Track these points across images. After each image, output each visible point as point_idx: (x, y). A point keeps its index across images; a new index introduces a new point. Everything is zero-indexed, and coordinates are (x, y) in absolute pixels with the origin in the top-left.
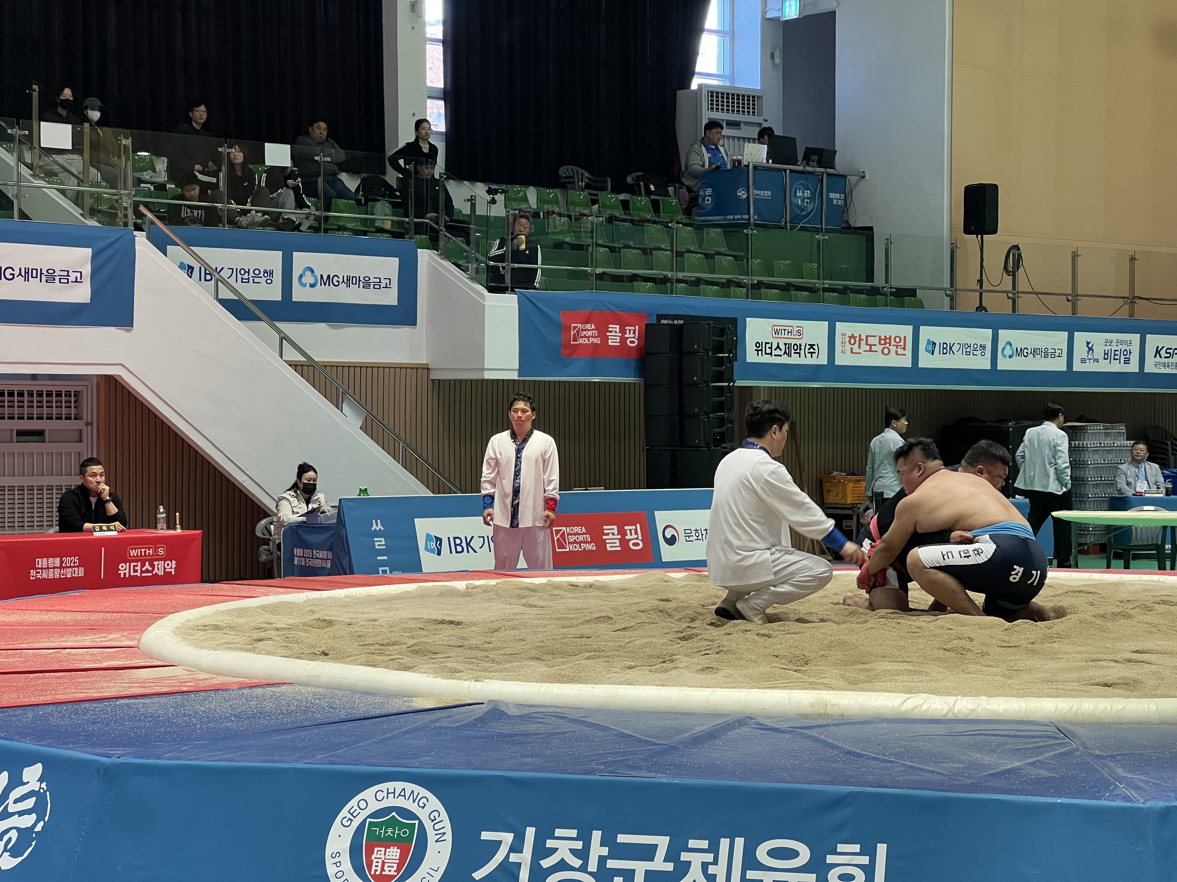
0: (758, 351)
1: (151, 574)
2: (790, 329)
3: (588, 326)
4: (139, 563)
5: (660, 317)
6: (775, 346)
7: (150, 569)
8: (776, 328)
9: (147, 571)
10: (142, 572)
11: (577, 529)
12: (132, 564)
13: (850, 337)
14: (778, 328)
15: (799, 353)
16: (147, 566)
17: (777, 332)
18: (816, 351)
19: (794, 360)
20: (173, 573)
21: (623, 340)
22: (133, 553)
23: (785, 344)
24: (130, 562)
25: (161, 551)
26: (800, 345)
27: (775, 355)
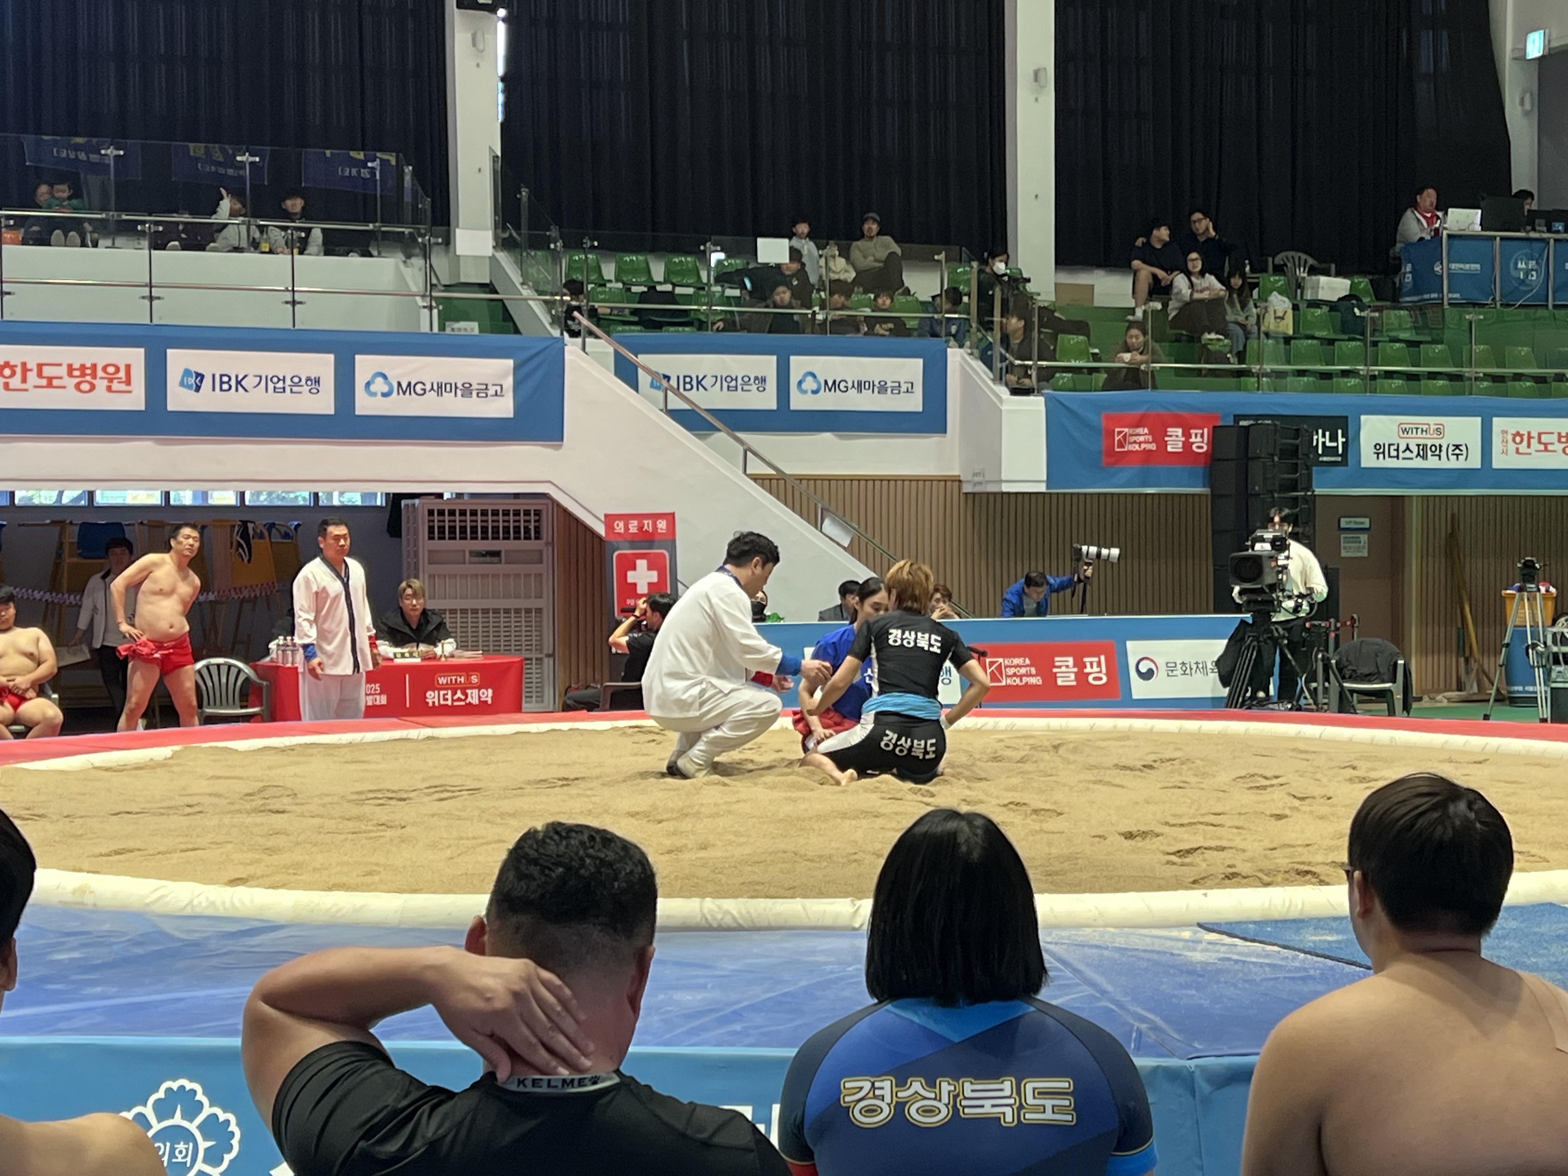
0: (1378, 454)
1: (463, 703)
2: (1425, 427)
3: (1140, 430)
4: (450, 692)
5: (1238, 418)
6: (1402, 447)
7: (463, 697)
8: (1404, 426)
9: (459, 699)
10: (453, 700)
11: (1017, 661)
12: (442, 693)
13: (1514, 436)
14: (1407, 426)
15: (1439, 456)
16: (459, 694)
17: (1405, 431)
18: (1464, 452)
19: (1432, 462)
20: (490, 702)
21: (1187, 445)
22: (442, 680)
23: (1418, 445)
24: (439, 690)
25: (475, 679)
26: (1440, 446)
27: (1404, 459)
